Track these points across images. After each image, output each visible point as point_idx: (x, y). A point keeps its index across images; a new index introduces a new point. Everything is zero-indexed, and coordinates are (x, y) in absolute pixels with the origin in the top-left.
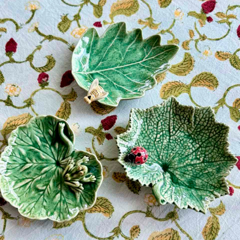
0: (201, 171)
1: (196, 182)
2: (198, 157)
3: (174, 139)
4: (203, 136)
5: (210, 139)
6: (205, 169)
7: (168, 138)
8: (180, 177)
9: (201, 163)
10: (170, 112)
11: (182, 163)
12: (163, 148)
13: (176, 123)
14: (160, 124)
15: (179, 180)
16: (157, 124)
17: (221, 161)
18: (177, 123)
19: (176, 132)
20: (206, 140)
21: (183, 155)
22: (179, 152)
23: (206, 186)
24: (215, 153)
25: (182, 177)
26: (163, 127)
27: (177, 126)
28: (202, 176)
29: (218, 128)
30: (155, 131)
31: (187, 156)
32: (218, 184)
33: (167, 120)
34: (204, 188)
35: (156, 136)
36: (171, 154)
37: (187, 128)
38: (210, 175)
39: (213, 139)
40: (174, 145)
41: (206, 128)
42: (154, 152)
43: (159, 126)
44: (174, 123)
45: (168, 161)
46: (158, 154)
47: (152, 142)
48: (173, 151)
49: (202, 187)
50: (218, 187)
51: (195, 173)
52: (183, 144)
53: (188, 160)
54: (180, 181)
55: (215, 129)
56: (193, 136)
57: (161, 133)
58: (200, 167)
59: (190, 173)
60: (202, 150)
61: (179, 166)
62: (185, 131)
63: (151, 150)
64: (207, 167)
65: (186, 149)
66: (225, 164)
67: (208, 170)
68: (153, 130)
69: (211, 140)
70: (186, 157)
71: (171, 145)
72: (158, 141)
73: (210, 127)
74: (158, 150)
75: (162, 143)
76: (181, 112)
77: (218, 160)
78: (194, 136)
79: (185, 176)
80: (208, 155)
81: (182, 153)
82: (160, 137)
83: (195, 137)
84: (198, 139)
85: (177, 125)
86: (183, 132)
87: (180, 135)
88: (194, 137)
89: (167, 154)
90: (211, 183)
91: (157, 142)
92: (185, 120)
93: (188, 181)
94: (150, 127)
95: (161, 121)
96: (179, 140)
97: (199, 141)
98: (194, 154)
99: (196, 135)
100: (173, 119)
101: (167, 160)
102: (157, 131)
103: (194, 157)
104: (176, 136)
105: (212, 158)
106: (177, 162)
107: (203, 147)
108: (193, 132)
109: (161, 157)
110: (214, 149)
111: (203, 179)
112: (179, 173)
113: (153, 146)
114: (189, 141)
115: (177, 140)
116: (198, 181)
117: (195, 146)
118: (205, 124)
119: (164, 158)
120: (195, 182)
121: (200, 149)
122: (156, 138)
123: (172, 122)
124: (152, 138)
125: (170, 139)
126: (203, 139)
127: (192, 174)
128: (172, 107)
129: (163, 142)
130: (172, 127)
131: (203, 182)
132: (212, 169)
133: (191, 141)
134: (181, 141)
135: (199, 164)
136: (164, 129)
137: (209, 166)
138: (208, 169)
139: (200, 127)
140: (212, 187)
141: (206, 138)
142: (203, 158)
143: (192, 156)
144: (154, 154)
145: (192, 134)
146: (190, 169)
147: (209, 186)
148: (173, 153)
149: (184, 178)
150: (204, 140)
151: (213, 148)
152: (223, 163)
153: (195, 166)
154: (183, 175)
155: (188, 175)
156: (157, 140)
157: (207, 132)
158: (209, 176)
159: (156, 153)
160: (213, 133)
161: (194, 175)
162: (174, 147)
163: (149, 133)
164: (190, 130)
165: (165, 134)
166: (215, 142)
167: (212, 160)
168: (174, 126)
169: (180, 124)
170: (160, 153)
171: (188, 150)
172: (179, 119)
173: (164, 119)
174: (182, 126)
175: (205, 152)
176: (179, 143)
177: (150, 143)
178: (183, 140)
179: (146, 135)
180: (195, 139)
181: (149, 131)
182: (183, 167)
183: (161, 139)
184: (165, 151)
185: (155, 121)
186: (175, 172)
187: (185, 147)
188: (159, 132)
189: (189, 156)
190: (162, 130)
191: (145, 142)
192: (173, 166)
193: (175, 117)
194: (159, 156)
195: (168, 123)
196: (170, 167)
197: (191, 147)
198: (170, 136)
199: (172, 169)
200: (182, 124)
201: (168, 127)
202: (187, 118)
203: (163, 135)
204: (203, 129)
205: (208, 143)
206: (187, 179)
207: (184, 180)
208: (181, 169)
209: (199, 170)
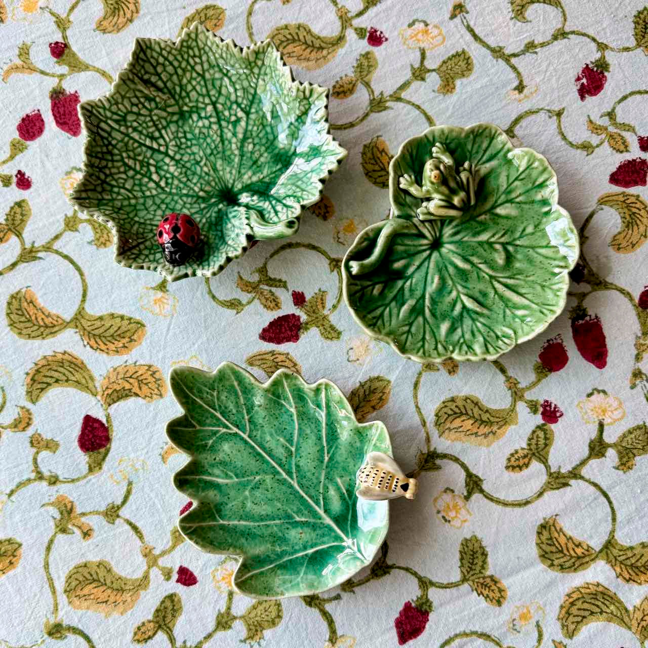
0: (264, 127)
1: (281, 146)
2: (233, 118)
3: (176, 149)
4: (194, 88)
5: (207, 76)
6: (264, 117)
7: (167, 160)
8: (258, 175)
9: (248, 118)
10: (112, 128)
11: (232, 157)
12: (185, 179)
13: (144, 128)
14: (131, 163)
15: (264, 178)
16: (127, 168)
18: (144, 125)
19: (162, 137)
20: (206, 86)
21: (216, 147)
22: (209, 151)
24: (239, 79)
25: (260, 171)
26: (140, 158)
27: (151, 130)
28: (275, 129)
29: (189, 47)
30: (140, 180)
31: (222, 141)
33: (128, 142)
34: (298, 137)
35: (155, 182)
36: (205, 169)
37: (165, 110)
39: (208, 70)
40: (190, 155)
41: (180, 71)
42: (185, 203)
43: (133, 166)
44: (141, 133)
45: (216, 184)
46: (192, 196)
47: (163, 196)
48: (200, 162)
51: (264, 141)
52: (194, 135)
53: (230, 142)
54: (268, 178)
55: (189, 55)
56: (185, 108)
57: (153, 169)
58: (254, 125)
59: (259, 150)
60: (223, 105)
61: (236, 166)
62: (168, 119)
64: (261, 110)
65: (206, 134)
66: (269, 71)
67: (268, 112)
68: (137, 182)
69: (210, 74)
70: (223, 144)
71: (186, 162)
72: (167, 183)
73: (180, 63)
74: (185, 192)
75: (173, 177)
76: (122, 103)
77: (255, 81)
78: (186, 104)
79: (262, 163)
80: (237, 96)
81: (213, 146)
82: (159, 175)
83: (191, 105)
84: (197, 101)
85: (148, 127)
86: (168, 123)
87: (173, 133)
88: (188, 106)
89: (200, 177)
90: (293, 118)
91: (166, 186)
92: (144, 107)
93: (273, 162)
94: (128, 186)
95: (124, 155)
96: (183, 140)
97: (201, 99)
98: (224, 124)
99: (187, 100)
100: (130, 130)
101: (213, 184)
102: (144, 175)
103: (230, 127)
104: (171, 140)
105: (247, 92)
106: (228, 166)
107: (217, 98)
108: (177, 102)
109: (201, 194)
110: (230, 78)
111: (280, 129)
112: (250, 173)
113: (173, 200)
114: (193, 121)
115: (181, 143)
116: (281, 142)
117: (209, 114)
118: (170, 69)
119: (207, 188)
120: (280, 149)
121: (219, 107)
122: (157, 184)
123: (136, 135)
124: (154, 192)
125: (172, 158)
126: (201, 89)
127: (263, 149)
128: (104, 119)
129: (172, 174)
130: (148, 142)
133: (195, 117)
134: (185, 137)
135: (247, 124)
136: (146, 160)
137: (260, 105)
138: (265, 109)
139: (172, 81)
140: (302, 118)
141: (202, 83)
142: (239, 110)
143: (226, 130)
144: (190, 204)
145: (180, 108)
146: (251, 146)
147: (299, 123)
148: (205, 165)
149: (264, 166)
150: (204, 91)
151: (226, 79)
152: (265, 74)
153: (249, 133)
154: (258, 167)
155: (261, 155)
156: (163, 184)
157: (188, 75)
159: (189, 200)
160: (196, 63)
161: (267, 145)
162: (192, 157)
163: (140, 194)
164: (170, 106)
165: (157, 162)
166: (216, 69)
167: (251, 94)
168: (147, 136)
169: (149, 121)
170: (194, 191)
171: (211, 133)
172: (137, 118)
173: (122, 148)
174: (155, 118)
175: (229, 99)
176: (189, 143)
177: (163, 202)
178: (185, 132)
179: (141, 201)
180: (193, 107)
181: (135, 191)
182: (242, 159)
183: (165, 176)
184: (193, 179)
185: (118, 168)
186: (244, 181)
187: (201, 136)
188: (146, 173)
189: (225, 137)
190: (145, 164)
191: (155, 211)
192: (231, 178)
193: (129, 124)
194: (199, 197)
195: (136, 145)
196: (230, 186)
197: (206, 122)
198: (167, 154)
199: (236, 183)
200: (150, 116)
201: (144, 149)
202: (142, 100)
203: (158, 168)
204: (180, 81)
205: (213, 85)
206: (269, 162)
207: (268, 169)
208: (244, 164)
209: (261, 131)
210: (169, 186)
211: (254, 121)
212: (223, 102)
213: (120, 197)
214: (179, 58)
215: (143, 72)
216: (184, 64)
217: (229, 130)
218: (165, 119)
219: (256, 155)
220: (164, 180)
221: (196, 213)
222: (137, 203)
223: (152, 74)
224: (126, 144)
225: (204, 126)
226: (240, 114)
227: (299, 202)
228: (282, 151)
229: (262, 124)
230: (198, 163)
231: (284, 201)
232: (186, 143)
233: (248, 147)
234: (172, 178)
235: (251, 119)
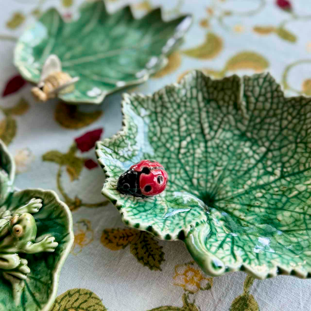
0: (283, 195)
1: (280, 217)
2: (270, 169)
3: (215, 145)
4: (268, 130)
5: (285, 132)
6: (291, 190)
7: (202, 145)
8: (242, 214)
9: (279, 179)
10: (197, 98)
11: (240, 186)
12: (197, 163)
13: (213, 116)
14: (182, 122)
15: (243, 220)
16: (176, 123)
18: (215, 116)
19: (216, 132)
20: (277, 136)
21: (238, 171)
22: (231, 167)
23: (302, 221)
24: (302, 153)
25: (246, 213)
26: (190, 127)
27: (215, 122)
28: (288, 204)
29: (293, 106)
30: (175, 135)
31: (246, 172)
33: (195, 113)
34: (299, 226)
35: (180, 145)
36: (215, 173)
37: (236, 122)
38: (303, 197)
39: (289, 130)
40: (218, 157)
41: (271, 113)
42: (179, 173)
43: (181, 125)
44: (208, 117)
45: (211, 187)
46: (188, 176)
47: (173, 156)
48: (219, 166)
49: (296, 225)
51: (272, 202)
52: (235, 151)
53: (250, 178)
54: (245, 223)
55: (287, 110)
56: (249, 134)
57: (189, 139)
58: (278, 187)
59: (262, 203)
60: (273, 156)
61: (235, 193)
62: (232, 128)
63: (173, 170)
64: (294, 184)
65: (242, 158)
67: (297, 190)
68: (172, 134)
69: (287, 133)
70: (245, 174)
71: (210, 157)
72: (185, 154)
73: (277, 108)
74: (188, 168)
75: (193, 155)
76: (218, 92)
78: (252, 133)
79: (254, 211)
80: (288, 161)
81: (237, 168)
82: (188, 145)
83: (255, 136)
84: (261, 138)
85: (216, 119)
86: (229, 130)
87: (224, 137)
88: (252, 135)
89: (207, 173)
91: (182, 154)
92: (227, 107)
93: (261, 220)
94: (164, 130)
95: (185, 116)
96: (225, 147)
97: (264, 140)
98: (260, 165)
99: (256, 131)
100: (205, 109)
101: (209, 185)
102: (179, 136)
103: (262, 171)
104: (218, 138)
105: (298, 166)
106: (231, 187)
107: (275, 150)
108: (248, 126)
109: (195, 181)
110: (297, 147)
111: (292, 208)
112: (238, 207)
113: (175, 164)
114: (244, 144)
115: (222, 147)
116: (283, 215)
117: (258, 151)
118: (268, 105)
119: (202, 183)
120: (277, 219)
121: (270, 155)
122: (180, 148)
124: (172, 149)
125: (206, 147)
126: (271, 135)
127: (266, 205)
129: (194, 153)
130: (206, 125)
131: (295, 215)
132: (305, 185)
133: (248, 144)
134: (228, 146)
135: (275, 181)
136: (192, 131)
137: (297, 182)
138: (297, 187)
139: (260, 113)
141: (277, 133)
142: (280, 169)
143: (256, 170)
144: (181, 178)
145: (247, 131)
146: (260, 195)
148: (219, 171)
149: (253, 215)
150: (272, 138)
151: (293, 146)
153: (268, 187)
154: (248, 210)
155: (259, 207)
156: (183, 151)
157: (274, 120)
158: (303, 199)
159: (184, 175)
160: (286, 119)
161: (271, 206)
162: (217, 159)
163: (163, 140)
164: (242, 123)
165: (196, 139)
166: (295, 134)
167: (299, 169)
168: (209, 122)
169: (220, 117)
170: (193, 175)
171: (246, 161)
172: (216, 108)
173: (188, 111)
174: (226, 119)
175: (281, 158)
176: (226, 151)
177: (169, 158)
178: (231, 144)
179: (160, 144)
180: (255, 139)
181: (164, 136)
182: (244, 194)
183: (189, 149)
184: (201, 168)
185: (172, 117)
186: (229, 206)
187: (238, 156)
188: (183, 136)
189: (251, 172)
190: (188, 133)
191: (158, 156)
192: (224, 194)
193: (208, 106)
194: (191, 180)
195: (197, 119)
196: (217, 198)
197: (251, 153)
198: (206, 142)
199: (222, 201)
200: (225, 115)
201: (198, 126)
202: (231, 103)
203: (192, 142)
204: (265, 118)
205: (282, 140)
206: (258, 216)
207: (253, 219)
208: (241, 198)
209: (278, 195)
210: (184, 156)
212: (276, 155)
214: (281, 105)
216: (279, 112)
217: (259, 172)
218: (231, 126)
219: (257, 203)
220: (186, 150)
221: (177, 185)
223: (254, 96)
224: (192, 113)
226: (278, 172)
228: (277, 221)
229: (284, 192)
230: (216, 165)
231: (235, 248)
233: (257, 192)
234: (191, 155)
235: (281, 182)
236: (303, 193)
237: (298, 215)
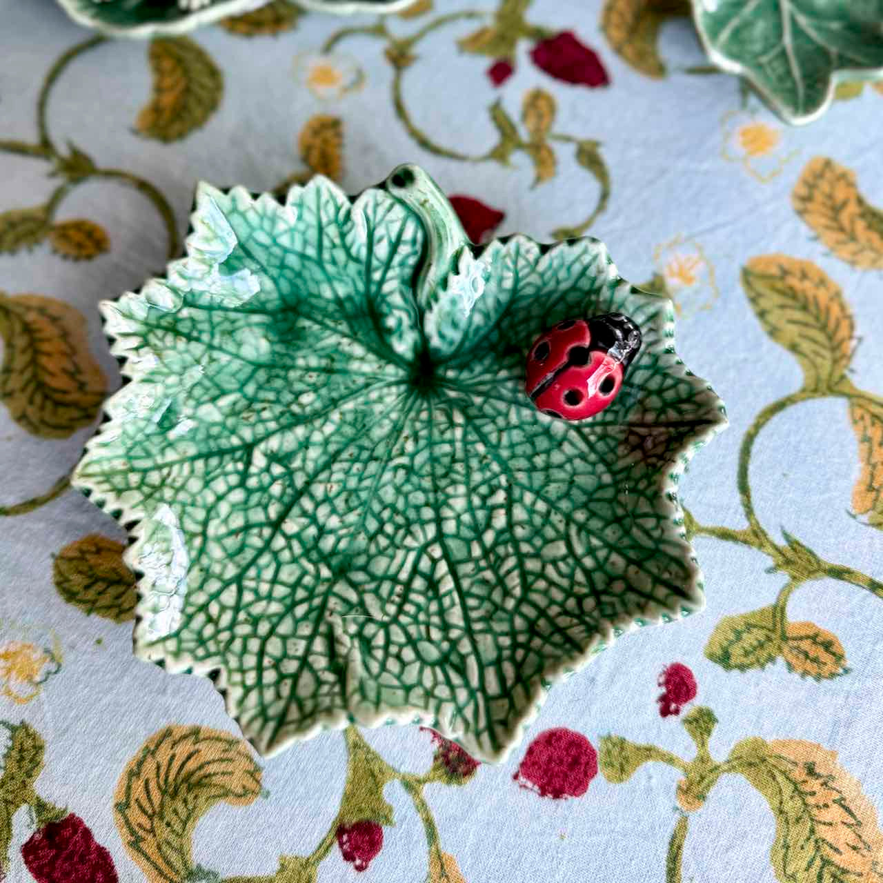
0: (252, 400)
1: (264, 346)
2: (277, 470)
3: (416, 528)
4: (274, 581)
5: (231, 571)
6: (234, 413)
7: (450, 527)
8: (347, 349)
9: (257, 442)
10: (482, 667)
11: (349, 417)
12: (459, 467)
13: (428, 615)
14: (514, 581)
15: (344, 335)
16: (530, 579)
17: (159, 468)
18: (422, 617)
19: (415, 571)
20: (253, 562)
21: (355, 460)
22: (373, 467)
23: (217, 330)
24: (193, 504)
25: (336, 351)
26: (489, 575)
27: (421, 599)
28: (242, 376)
29: (201, 641)
30: (529, 541)
31: (334, 458)
32: (159, 344)
33: (480, 620)
34: (226, 319)
35: (509, 513)
36: (410, 446)
37: (362, 603)
38: (207, 389)
39: (219, 577)
40: (406, 496)
41: (264, 628)
42: (500, 431)
43: (516, 573)
44: (442, 612)
45: (419, 412)
46: (477, 430)
47: (522, 477)
48: (403, 466)
49: (233, 322)
50: (160, 333)
51: (278, 383)
52: (363, 517)
53: (326, 442)
54: (340, 327)
55: (218, 632)
56: (325, 573)
57: (489, 537)
58: (262, 421)
59: (301, 379)
60: (265, 508)
61: (361, 399)
62: (373, 586)
63: (517, 436)
64: (223, 425)
65: (344, 496)
66: (138, 451)
67: (220, 409)
68: (538, 542)
69: (225, 567)
70: (338, 452)
71: (425, 491)
72: (493, 491)
73: (245, 639)
74: (481, 448)
75: (472, 490)
76: (420, 683)
77: (176, 468)
78: (317, 576)
79: (321, 357)
80: (231, 489)
81: (358, 466)
82: (489, 518)
83: (310, 567)
84: (294, 560)
85: (419, 607)
86: (380, 580)
87: (392, 558)
88: (318, 571)
89: (431, 444)
90: (198, 349)
91: (499, 487)
92: (388, 642)
93: (304, 339)
94: (561, 549)
95: (510, 604)
96: (389, 529)
97: (286, 555)
98: (300, 480)
99: (308, 580)
100: (454, 634)
101: (424, 415)
102: (516, 542)
103: (297, 463)
104: (409, 550)
105: (207, 473)
106: (372, 413)
107: (261, 525)
108: (326, 595)
109: (459, 418)
110: (205, 524)
111: (236, 364)
112: (355, 366)
113: (513, 456)
114: (338, 540)
115: (398, 527)
116: (257, 349)
117: (304, 521)
118: (274, 647)
119: (440, 418)
120: (271, 342)
121: (274, 511)
122: (509, 505)
123: (456, 616)
124: (529, 497)
125: (439, 521)
126: (268, 566)
127: (293, 375)
128: (479, 695)
129: (468, 496)
130: (448, 585)
131: (231, 347)
132: (201, 421)
133: (328, 543)
134: (381, 530)
135: (268, 435)
136: (483, 563)
137: (215, 431)
138: (217, 417)
139: (295, 629)
140: (185, 331)
141: (252, 572)
142: (253, 470)
143: (310, 466)
144: (493, 421)
145: (332, 582)
146: (306, 399)
147: (200, 332)
148: (402, 453)
149: (323, 349)
150: (265, 559)
151: (211, 531)
152: (148, 455)
153: (283, 421)
154: (333, 360)
155: (308, 369)
156: (500, 497)
157: (257, 609)
158: (207, 383)
159: (488, 428)
160: (223, 608)
161: (282, 373)
162: (407, 488)
163: (556, 518)
164: (345, 601)
166: (205, 561)
167: (206, 465)
168: (438, 597)
169: (407, 614)
170: (465, 435)
171: (335, 488)
172: (421, 639)
173: (501, 620)
174: (392, 609)
175: (246, 502)
176: (386, 514)
177: (533, 469)
178: (372, 538)
179: (565, 505)
180: (310, 561)
181: (557, 531)
182: (342, 398)
183: (483, 506)
184: (445, 455)
185: (545, 593)
186: (375, 366)
187: (354, 502)
188: (505, 543)
189: (323, 459)
190: (492, 557)
191: (561, 466)
192: (389, 394)
193: (445, 645)
194: (469, 419)
195: (472, 602)
196: (403, 388)
197: (323, 511)
198: (440, 537)
199: (393, 379)
200: (395, 620)
201: (465, 584)
202: (379, 654)
203: (478, 531)
204: (281, 617)
205: (241, 549)
206: (310, 346)
207: (322, 339)
208: (347, 388)
209: (263, 401)
210: (494, 482)
211: (253, 425)
212: (260, 509)
213: (595, 542)
214: (237, 646)
215: (325, 689)
216: (243, 630)
217: (304, 460)
219: (313, 378)
220: (490, 502)
221: (500, 398)
222: (576, 508)
223: (314, 672)
224: (487, 618)
225: (334, 511)
226: (259, 460)
227: (348, 214)
228: (271, 337)
229: (249, 408)
232: (391, 520)
233: (311, 404)
234: (474, 489)
235: (254, 435)
236: (206, 398)
237: (224, 347)
